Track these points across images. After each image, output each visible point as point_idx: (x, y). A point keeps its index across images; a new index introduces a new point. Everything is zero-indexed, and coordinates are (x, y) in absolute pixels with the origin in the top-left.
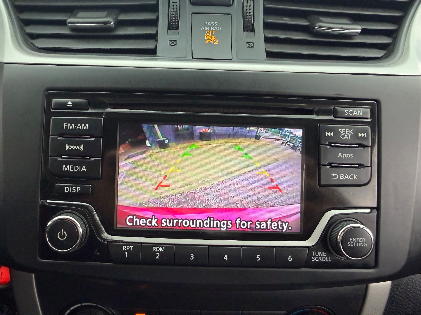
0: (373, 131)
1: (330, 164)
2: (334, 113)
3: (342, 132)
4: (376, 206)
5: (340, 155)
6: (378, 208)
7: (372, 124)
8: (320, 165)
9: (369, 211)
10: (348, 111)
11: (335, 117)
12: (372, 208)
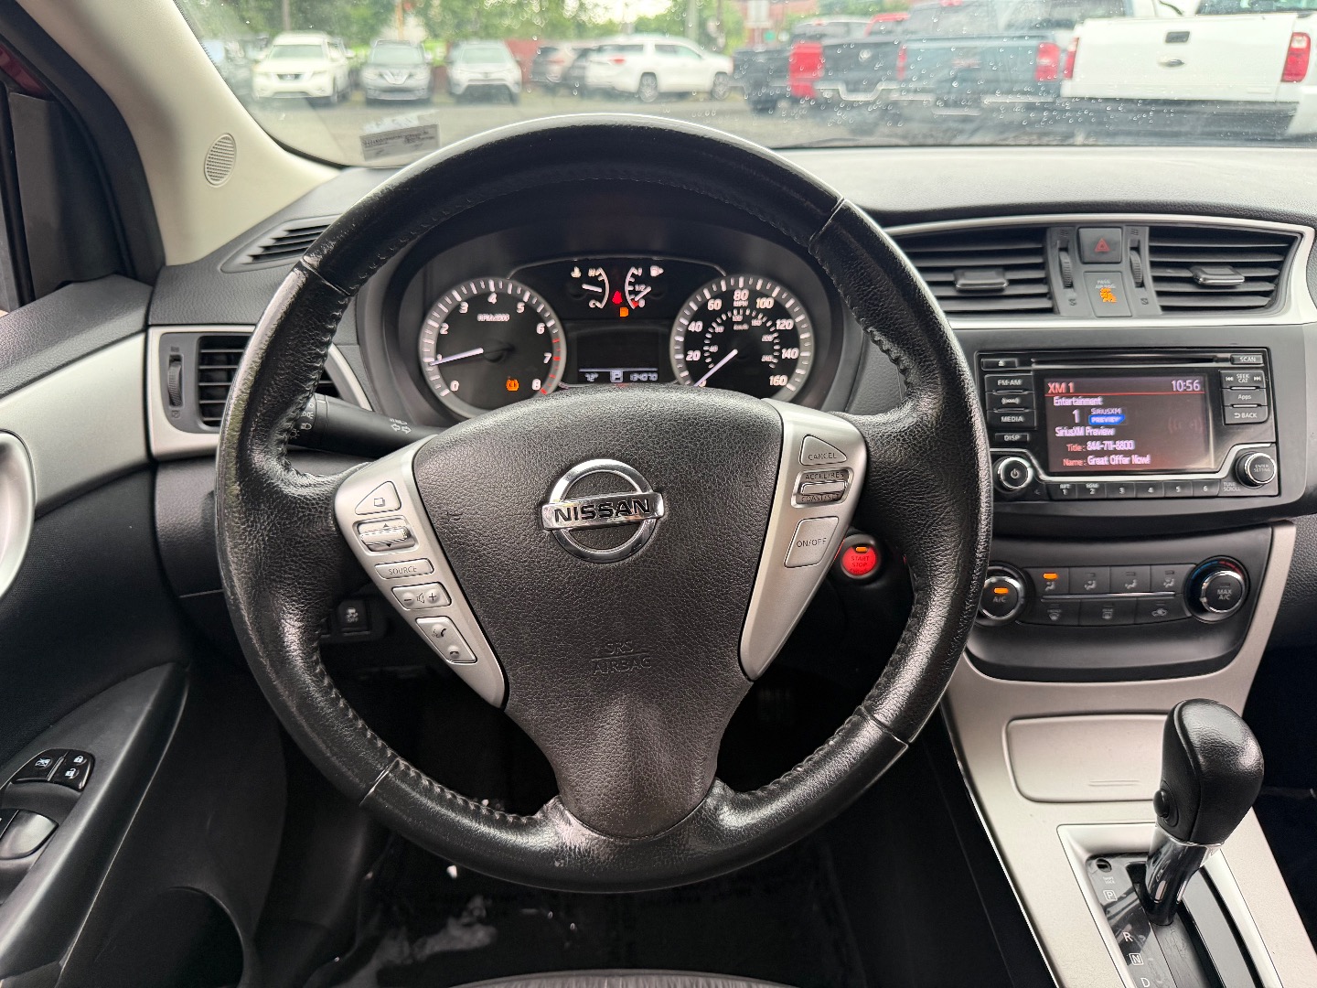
0: (1266, 375)
1: (1232, 405)
2: (1231, 360)
3: (1239, 376)
4: (1274, 440)
5: (1240, 397)
6: (1276, 443)
7: (1265, 369)
8: (1223, 406)
9: (1268, 445)
10: (1243, 358)
11: (1233, 364)
12: (1272, 443)
